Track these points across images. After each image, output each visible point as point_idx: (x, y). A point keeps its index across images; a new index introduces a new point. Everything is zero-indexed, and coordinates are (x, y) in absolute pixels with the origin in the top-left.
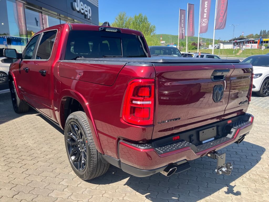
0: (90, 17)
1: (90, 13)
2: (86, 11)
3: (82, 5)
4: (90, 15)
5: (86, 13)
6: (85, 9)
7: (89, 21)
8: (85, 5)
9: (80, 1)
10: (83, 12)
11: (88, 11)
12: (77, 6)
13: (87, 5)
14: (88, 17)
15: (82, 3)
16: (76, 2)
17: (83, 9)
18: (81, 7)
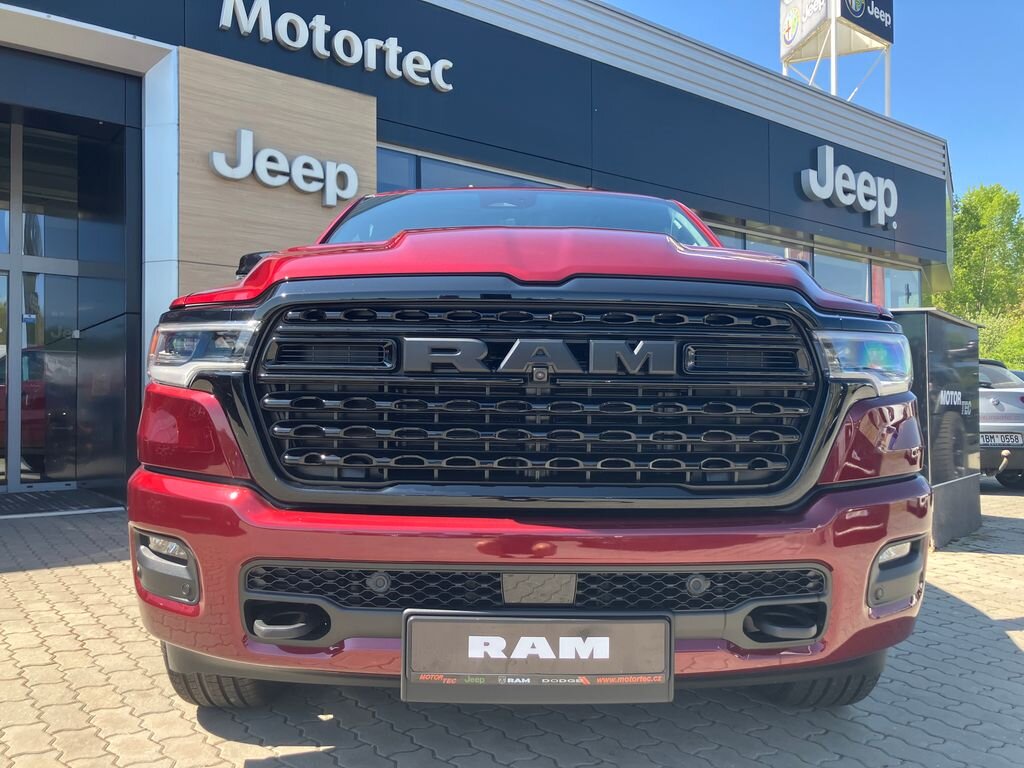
0: (889, 220)
1: (887, 203)
2: (867, 198)
3: (845, 177)
4: (892, 211)
5: (868, 206)
6: (862, 190)
7: (886, 234)
8: (865, 175)
9: (837, 164)
10: (848, 200)
11: (880, 198)
12: (822, 182)
13: (875, 176)
14: (881, 221)
15: (844, 169)
16: (815, 168)
17: (853, 192)
18: (841, 184)
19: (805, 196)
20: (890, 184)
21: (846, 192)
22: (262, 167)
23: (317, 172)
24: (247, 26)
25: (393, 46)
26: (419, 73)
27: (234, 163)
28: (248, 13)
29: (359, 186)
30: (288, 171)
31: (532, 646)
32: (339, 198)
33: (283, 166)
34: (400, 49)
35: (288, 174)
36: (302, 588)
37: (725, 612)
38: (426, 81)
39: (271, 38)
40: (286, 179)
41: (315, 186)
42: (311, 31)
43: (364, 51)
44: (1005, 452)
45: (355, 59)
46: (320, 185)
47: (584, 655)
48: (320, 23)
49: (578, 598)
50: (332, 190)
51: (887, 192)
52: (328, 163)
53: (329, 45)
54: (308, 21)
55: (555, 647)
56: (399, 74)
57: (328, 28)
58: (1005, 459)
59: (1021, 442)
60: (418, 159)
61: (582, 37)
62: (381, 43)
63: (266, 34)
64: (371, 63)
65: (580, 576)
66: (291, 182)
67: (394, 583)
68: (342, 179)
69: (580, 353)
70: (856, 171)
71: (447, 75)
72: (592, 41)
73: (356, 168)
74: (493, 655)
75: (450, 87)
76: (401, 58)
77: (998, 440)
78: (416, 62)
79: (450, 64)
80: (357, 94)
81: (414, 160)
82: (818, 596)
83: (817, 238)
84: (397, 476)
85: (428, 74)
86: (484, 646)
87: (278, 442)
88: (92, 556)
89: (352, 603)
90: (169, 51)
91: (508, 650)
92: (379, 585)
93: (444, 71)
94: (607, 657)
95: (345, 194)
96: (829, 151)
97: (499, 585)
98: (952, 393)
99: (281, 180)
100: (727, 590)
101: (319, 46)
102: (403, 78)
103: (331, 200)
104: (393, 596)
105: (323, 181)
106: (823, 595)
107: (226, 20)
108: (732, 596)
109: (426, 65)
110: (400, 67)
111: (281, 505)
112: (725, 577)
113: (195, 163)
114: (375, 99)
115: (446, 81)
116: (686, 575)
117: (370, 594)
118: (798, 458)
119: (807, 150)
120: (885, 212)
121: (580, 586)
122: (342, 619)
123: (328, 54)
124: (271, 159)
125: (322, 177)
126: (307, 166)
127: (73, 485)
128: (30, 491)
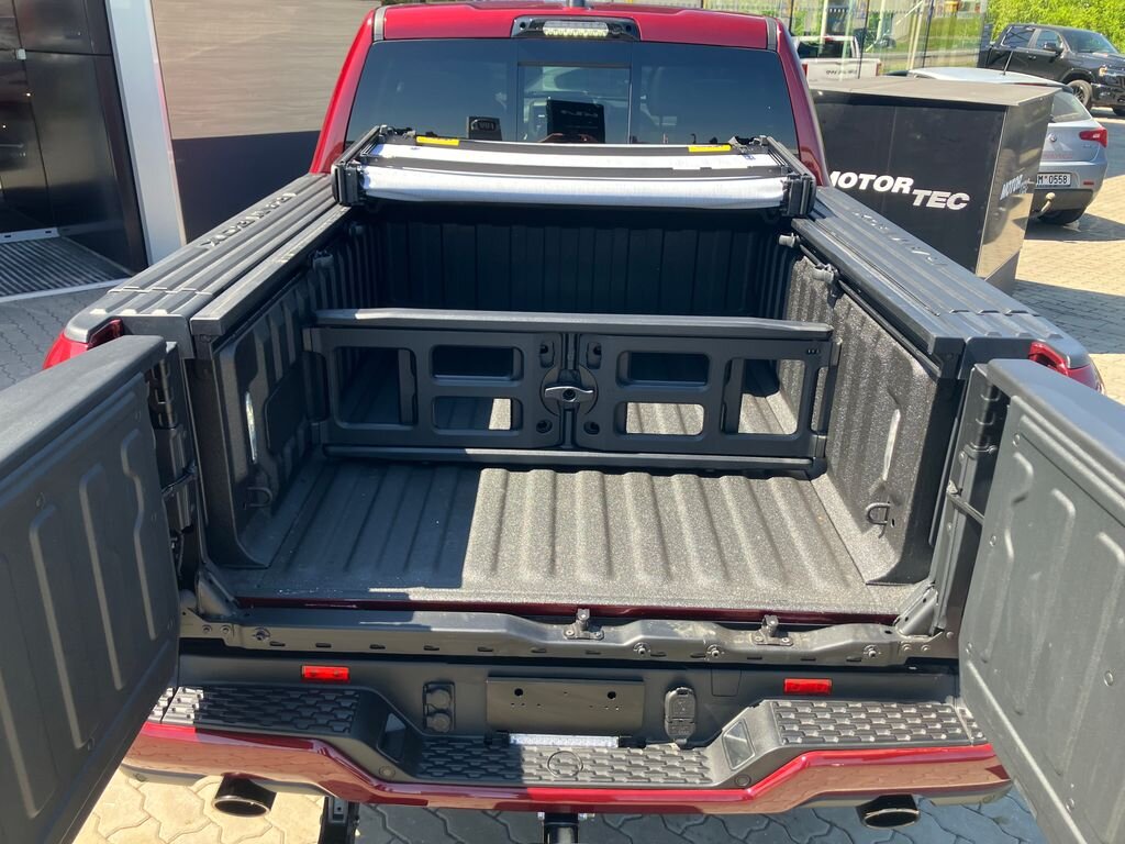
44: (1050, 195)
58: (1048, 203)
59: (1068, 183)
77: (1046, 182)
98: (1013, 180)
127: (54, 232)
128: (9, 240)
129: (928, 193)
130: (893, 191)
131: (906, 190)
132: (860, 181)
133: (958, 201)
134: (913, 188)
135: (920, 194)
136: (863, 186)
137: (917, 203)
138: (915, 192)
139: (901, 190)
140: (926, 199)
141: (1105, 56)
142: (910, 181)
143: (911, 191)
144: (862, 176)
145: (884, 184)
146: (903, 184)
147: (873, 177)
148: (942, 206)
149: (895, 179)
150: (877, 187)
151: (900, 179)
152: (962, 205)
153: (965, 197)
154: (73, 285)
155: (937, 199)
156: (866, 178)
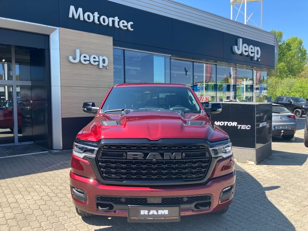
0: (258, 59)
1: (258, 54)
2: (252, 53)
3: (245, 47)
4: (259, 56)
5: (252, 55)
6: (250, 51)
7: (257, 63)
8: (251, 46)
9: (243, 43)
10: (246, 54)
11: (255, 52)
12: (238, 49)
13: (254, 46)
14: (256, 59)
15: (245, 45)
16: (237, 45)
17: (248, 51)
18: (244, 49)
19: (234, 53)
20: (258, 48)
21: (246, 51)
22: (82, 59)
23: (97, 59)
24: (76, 17)
25: (116, 19)
26: (124, 26)
27: (75, 59)
28: (76, 13)
29: (108, 62)
30: (89, 60)
31: (153, 212)
32: (103, 66)
33: (88, 58)
34: (119, 20)
35: (89, 61)
36: (108, 200)
37: (191, 204)
38: (126, 28)
39: (83, 20)
40: (89, 62)
41: (97, 63)
42: (94, 17)
43: (108, 21)
44: (282, 131)
45: (106, 24)
46: (98, 63)
47: (163, 214)
48: (96, 14)
49: (162, 202)
50: (101, 64)
51: (258, 51)
52: (100, 57)
53: (99, 20)
54: (93, 14)
55: (158, 212)
56: (118, 27)
57: (99, 16)
58: (282, 133)
59: (287, 128)
60: (124, 50)
61: (170, 12)
62: (113, 19)
63: (82, 19)
64: (111, 25)
65: (162, 198)
66: (90, 63)
67: (126, 200)
68: (104, 61)
69: (162, 155)
70: (249, 45)
71: (132, 26)
72: (172, 13)
73: (107, 57)
74: (145, 214)
75: (133, 30)
76: (119, 22)
77: (281, 128)
78: (123, 23)
79: (133, 23)
80: (107, 36)
81: (123, 51)
82: (209, 200)
83: (237, 65)
84: (126, 179)
85: (126, 26)
86: (144, 212)
87: (102, 171)
88: (45, 169)
89: (118, 203)
90: (57, 29)
91: (148, 213)
92: (123, 200)
93: (131, 25)
94: (167, 214)
95: (105, 65)
96: (241, 40)
97: (146, 200)
98: (263, 123)
99: (88, 62)
100: (191, 200)
101: (96, 21)
102: (120, 28)
103: (101, 67)
104: (126, 202)
105: (99, 62)
106: (210, 200)
107: (70, 16)
108: (192, 201)
109: (126, 24)
110: (119, 25)
111: (103, 184)
112: (190, 198)
113: (64, 59)
114: (112, 37)
115: (132, 28)
116: (183, 198)
117: (121, 202)
118: (206, 173)
119: (234, 40)
120: (257, 56)
121: (162, 200)
122: (116, 207)
123: (99, 23)
124: (85, 57)
125: (98, 61)
126: (94, 58)
127: (32, 142)
128: (21, 144)
129: (241, 126)
130: (233, 125)
131: (236, 125)
132: (224, 124)
133: (248, 127)
134: (237, 124)
135: (239, 126)
136: (225, 125)
137: (239, 128)
138: (238, 125)
139: (234, 125)
140: (241, 127)
141: (304, 103)
142: (236, 123)
143: (237, 125)
144: (225, 122)
145: (230, 124)
146: (235, 124)
147: (227, 122)
148: (245, 128)
149: (233, 123)
150: (229, 125)
151: (234, 123)
152: (249, 128)
153: (250, 126)
154: (33, 153)
155: (243, 127)
156: (226, 123)
